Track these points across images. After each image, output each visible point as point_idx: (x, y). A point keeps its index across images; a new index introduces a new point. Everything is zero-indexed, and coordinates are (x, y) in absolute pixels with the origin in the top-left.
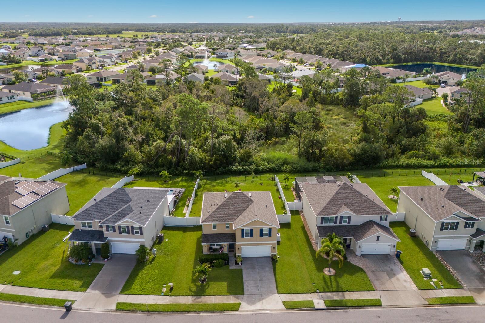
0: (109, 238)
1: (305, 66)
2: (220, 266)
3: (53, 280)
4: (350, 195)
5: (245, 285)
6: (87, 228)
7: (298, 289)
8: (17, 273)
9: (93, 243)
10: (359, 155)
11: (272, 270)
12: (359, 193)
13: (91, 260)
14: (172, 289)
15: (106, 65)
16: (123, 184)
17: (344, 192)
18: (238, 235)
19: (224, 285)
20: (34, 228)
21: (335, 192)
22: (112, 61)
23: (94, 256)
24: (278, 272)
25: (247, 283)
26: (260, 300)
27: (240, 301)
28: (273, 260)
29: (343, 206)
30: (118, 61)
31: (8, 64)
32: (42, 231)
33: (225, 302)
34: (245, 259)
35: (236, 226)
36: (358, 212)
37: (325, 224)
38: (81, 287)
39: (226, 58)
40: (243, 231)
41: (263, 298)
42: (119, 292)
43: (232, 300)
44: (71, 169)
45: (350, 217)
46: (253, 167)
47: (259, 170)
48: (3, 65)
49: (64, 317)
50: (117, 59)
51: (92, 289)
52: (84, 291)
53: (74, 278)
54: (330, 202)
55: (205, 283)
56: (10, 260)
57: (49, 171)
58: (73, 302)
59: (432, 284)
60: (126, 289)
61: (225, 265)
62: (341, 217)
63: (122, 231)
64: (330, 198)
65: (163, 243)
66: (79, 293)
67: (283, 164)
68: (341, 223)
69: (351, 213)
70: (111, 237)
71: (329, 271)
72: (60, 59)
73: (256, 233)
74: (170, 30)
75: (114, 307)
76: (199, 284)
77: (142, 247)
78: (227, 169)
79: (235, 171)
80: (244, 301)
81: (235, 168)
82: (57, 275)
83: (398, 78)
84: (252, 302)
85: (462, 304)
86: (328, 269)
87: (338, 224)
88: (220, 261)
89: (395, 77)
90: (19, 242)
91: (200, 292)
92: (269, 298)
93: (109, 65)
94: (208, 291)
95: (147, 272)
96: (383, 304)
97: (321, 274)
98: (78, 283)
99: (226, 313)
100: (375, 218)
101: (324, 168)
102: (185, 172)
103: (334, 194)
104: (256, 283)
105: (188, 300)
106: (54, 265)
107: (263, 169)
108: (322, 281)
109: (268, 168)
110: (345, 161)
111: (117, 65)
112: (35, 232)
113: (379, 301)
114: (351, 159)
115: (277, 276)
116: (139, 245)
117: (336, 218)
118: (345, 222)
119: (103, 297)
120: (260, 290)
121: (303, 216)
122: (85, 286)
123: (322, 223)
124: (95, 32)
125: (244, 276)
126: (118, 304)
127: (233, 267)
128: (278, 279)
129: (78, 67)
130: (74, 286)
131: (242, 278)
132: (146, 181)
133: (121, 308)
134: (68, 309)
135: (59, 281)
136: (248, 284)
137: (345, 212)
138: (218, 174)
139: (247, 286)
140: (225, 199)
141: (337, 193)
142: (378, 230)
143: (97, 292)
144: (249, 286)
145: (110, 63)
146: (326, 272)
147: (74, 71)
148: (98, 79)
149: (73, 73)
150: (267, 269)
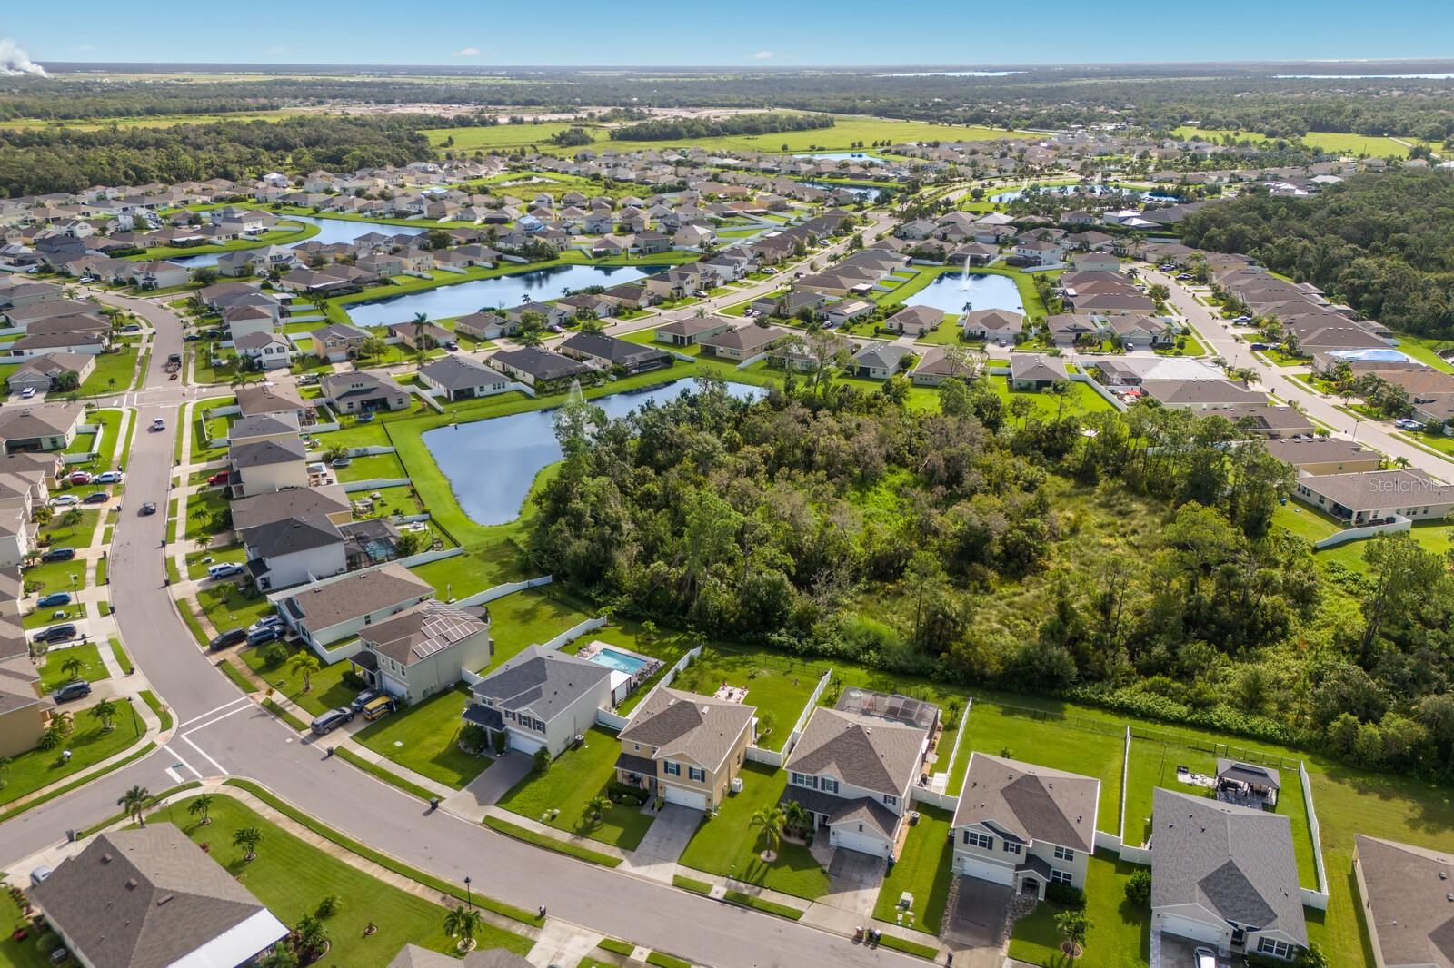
0: (508, 727)
2: (629, 805)
3: (433, 765)
4: (855, 748)
5: (644, 840)
6: (486, 705)
7: (707, 866)
8: (399, 744)
9: (488, 729)
11: (693, 830)
12: (871, 748)
13: (481, 750)
14: (554, 817)
15: (719, 282)
16: (583, 631)
17: (850, 740)
18: (660, 767)
19: (617, 832)
20: (435, 684)
21: (835, 736)
22: (736, 273)
23: (487, 746)
24: (698, 836)
25: (648, 838)
26: (649, 864)
27: (623, 858)
28: (705, 818)
29: (833, 764)
30: (752, 268)
31: (531, 262)
32: (445, 692)
33: (607, 854)
34: (665, 804)
35: (660, 754)
36: (851, 779)
37: (798, 785)
38: (458, 783)
40: (666, 763)
41: (654, 862)
42: (495, 802)
43: (615, 853)
44: (523, 584)
45: (836, 783)
46: (808, 642)
47: (816, 650)
48: (522, 264)
49: (426, 814)
50: (751, 262)
51: (468, 789)
52: (458, 790)
53: (454, 770)
54: (818, 751)
55: (598, 822)
56: (397, 724)
57: (495, 581)
58: (441, 799)
59: (900, 917)
60: (503, 801)
61: (638, 805)
62: (823, 780)
63: (524, 720)
64: (822, 744)
65: (579, 751)
66: (452, 790)
67: (866, 649)
68: (823, 788)
69: (842, 781)
70: (511, 726)
71: (768, 856)
72: (636, 249)
73: (684, 772)
75: (481, 820)
76: (589, 820)
77: (544, 750)
78: (759, 635)
79: (773, 643)
80: (629, 860)
81: (774, 637)
82: (440, 760)
84: (635, 864)
85: (912, 954)
86: (768, 851)
87: (819, 789)
88: (634, 797)
90: (414, 702)
91: (584, 832)
92: (661, 865)
93: (726, 283)
94: (594, 834)
95: (538, 787)
96: (802, 919)
97: (754, 856)
98: (456, 777)
99: (599, 867)
100: (878, 795)
101: (942, 673)
103: (832, 738)
104: (659, 842)
105: (563, 837)
106: (440, 745)
107: (826, 650)
108: (746, 865)
109: (837, 650)
111: (745, 280)
112: (436, 691)
113: (801, 913)
116: (540, 746)
117: (816, 778)
118: (830, 789)
119: (475, 803)
120: (658, 851)
122: (463, 783)
123: (793, 781)
125: (652, 828)
126: (487, 817)
127: (645, 811)
129: (653, 293)
130: (450, 780)
131: (647, 830)
132: (622, 632)
133: (490, 822)
134: (434, 806)
135: (439, 768)
136: (649, 840)
137: (831, 772)
138: (742, 643)
139: (646, 842)
140: (666, 709)
141: (835, 740)
142: (863, 816)
143: (472, 795)
144: (648, 842)
145: (729, 276)
146: (763, 856)
147: (643, 303)
148: (675, 337)
149: (639, 309)
150: (688, 827)
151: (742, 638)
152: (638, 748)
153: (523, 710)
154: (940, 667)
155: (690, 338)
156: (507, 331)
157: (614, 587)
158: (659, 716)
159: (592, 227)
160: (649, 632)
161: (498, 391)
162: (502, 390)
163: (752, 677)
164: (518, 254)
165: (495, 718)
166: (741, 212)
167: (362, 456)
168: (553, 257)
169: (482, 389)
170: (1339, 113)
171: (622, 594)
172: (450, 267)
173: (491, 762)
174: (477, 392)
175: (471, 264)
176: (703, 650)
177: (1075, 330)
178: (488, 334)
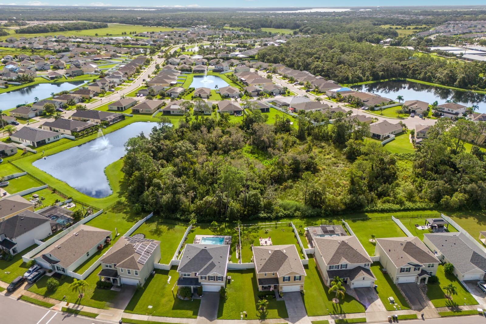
0: (202, 283)
1: (295, 85)
2: (271, 299)
3: (175, 311)
4: (347, 250)
5: (288, 312)
6: (187, 277)
7: (319, 313)
8: (150, 307)
9: (192, 287)
10: (348, 204)
11: (302, 301)
12: (352, 248)
13: (192, 297)
14: (246, 315)
15: (116, 85)
16: (187, 232)
17: (343, 247)
19: (276, 311)
20: (147, 275)
21: (337, 247)
22: (121, 81)
23: (193, 294)
24: (305, 302)
27: (287, 322)
28: (301, 293)
29: (343, 258)
30: (125, 79)
33: (279, 323)
35: (279, 274)
36: (351, 261)
37: (331, 270)
38: (194, 314)
39: (222, 73)
40: (284, 277)
41: (299, 319)
42: (216, 317)
43: (282, 321)
44: (143, 220)
45: (347, 265)
46: (273, 215)
47: (279, 216)
48: (19, 85)
50: (123, 76)
51: (200, 316)
52: (196, 318)
53: (187, 309)
54: (334, 255)
55: (265, 311)
57: (130, 221)
59: (395, 307)
60: (219, 316)
61: (274, 298)
62: (341, 265)
63: (211, 278)
64: (335, 252)
65: (231, 283)
66: (193, 319)
68: (341, 268)
69: (348, 262)
71: (336, 301)
72: (68, 75)
73: (292, 279)
74: (155, 22)
76: (261, 311)
77: (222, 288)
78: (256, 216)
79: (262, 218)
80: (290, 322)
81: (261, 215)
82: (175, 308)
83: (376, 106)
84: (293, 322)
85: (410, 319)
86: (335, 299)
87: (340, 269)
88: (271, 296)
89: (373, 105)
90: (142, 285)
91: (263, 317)
92: (302, 319)
93: (118, 85)
94: (268, 316)
95: (228, 304)
96: (367, 321)
97: (330, 302)
98: (190, 313)
100: (362, 264)
101: (325, 214)
102: (227, 219)
103: (336, 249)
104: (294, 310)
106: (170, 301)
107: (282, 215)
108: (332, 308)
109: (285, 214)
110: (339, 208)
111: (126, 83)
112: (148, 277)
113: (365, 319)
114: (343, 207)
115: (306, 305)
116: (220, 287)
117: (338, 266)
118: (344, 267)
119: (208, 321)
120: (297, 314)
121: (316, 259)
123: (330, 269)
125: (287, 305)
127: (278, 299)
128: (307, 307)
129: (94, 92)
130: (189, 315)
131: (285, 307)
135: (179, 311)
136: (290, 311)
137: (344, 261)
140: (270, 255)
141: (338, 249)
142: (362, 274)
143: (203, 318)
145: (119, 82)
146: (334, 301)
147: (91, 96)
148: (118, 108)
149: (91, 98)
150: (299, 300)
151: (250, 218)
152: (266, 275)
153: (211, 274)
155: (125, 107)
156: (38, 114)
157: (185, 211)
158: (269, 259)
159: (40, 68)
161: (56, 139)
162: (58, 139)
163: (266, 233)
164: (15, 81)
165: (195, 281)
166: (100, 58)
168: (31, 81)
169: (49, 140)
171: (191, 213)
173: (200, 301)
174: (47, 141)
178: (30, 116)
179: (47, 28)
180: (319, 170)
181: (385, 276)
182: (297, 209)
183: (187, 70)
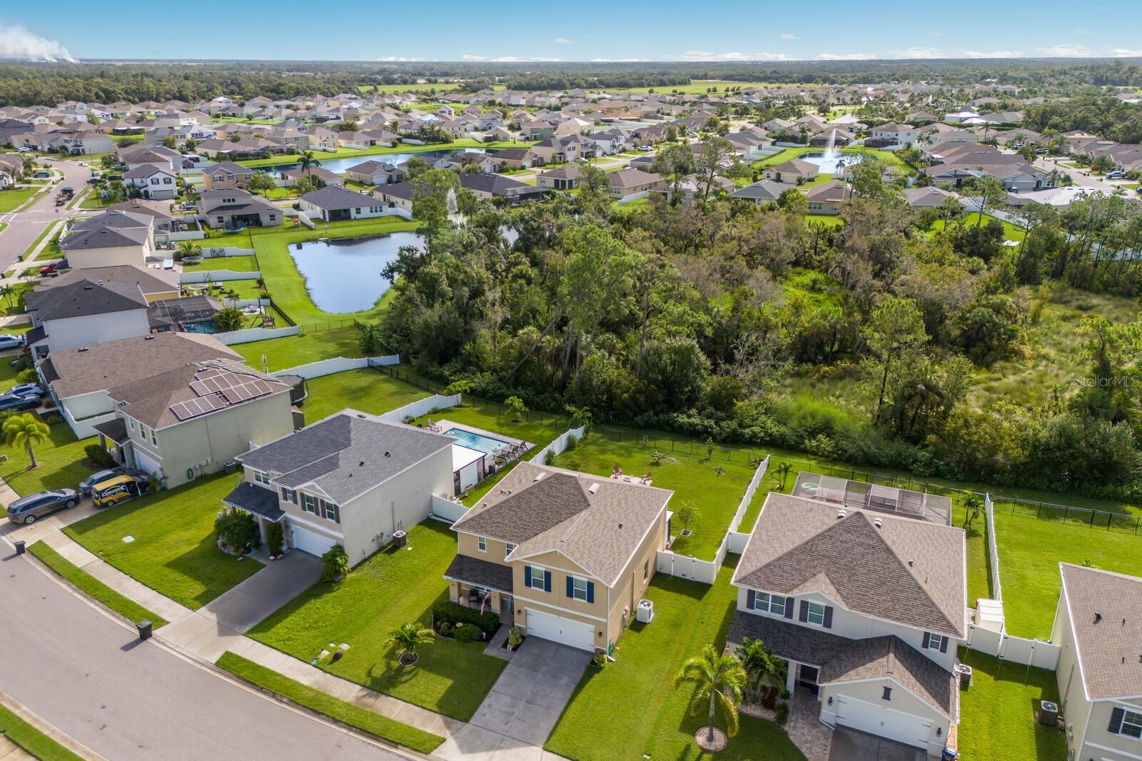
0: (287, 515)
2: (467, 639)
3: (167, 570)
4: (858, 550)
5: (486, 702)
6: (261, 484)
8: (129, 539)
9: (260, 518)
11: (574, 686)
12: (888, 550)
13: (248, 550)
14: (337, 657)
15: (599, 153)
16: (429, 408)
17: (846, 536)
18: (518, 577)
19: (440, 685)
20: (206, 463)
21: (819, 531)
22: (614, 147)
23: (258, 545)
24: (582, 696)
25: (493, 699)
26: (491, 748)
27: (446, 734)
28: (593, 664)
29: (822, 577)
30: (629, 146)
31: (427, 144)
32: (223, 473)
33: (418, 725)
34: (525, 639)
36: (856, 602)
37: (757, 611)
38: (197, 598)
40: (528, 570)
41: (502, 745)
42: (247, 629)
43: (433, 725)
44: (362, 362)
45: (829, 611)
46: (729, 425)
47: (742, 435)
48: (419, 145)
49: (127, 648)
50: (627, 141)
51: (210, 610)
52: (194, 609)
53: (197, 579)
54: (790, 554)
55: (409, 667)
56: (136, 513)
57: (326, 356)
58: (161, 622)
60: (260, 628)
61: (481, 639)
62: (804, 605)
64: (798, 542)
65: (397, 554)
66: (183, 610)
67: (813, 434)
68: (803, 618)
69: (837, 602)
70: (292, 513)
71: (711, 738)
72: (523, 137)
73: (559, 585)
75: (214, 658)
76: (396, 664)
77: (339, 550)
78: (662, 416)
79: (681, 427)
80: (456, 739)
81: (683, 419)
82: (183, 565)
84: (467, 746)
86: (706, 730)
87: (795, 620)
88: (470, 626)
90: (171, 484)
91: (382, 685)
92: (514, 751)
93: (604, 154)
95: (325, 607)
97: (685, 738)
98: (199, 588)
99: (400, 751)
103: (813, 535)
104: (513, 706)
105: (345, 692)
106: (189, 542)
107: (754, 435)
108: (672, 757)
109: (770, 435)
111: (623, 154)
112: (209, 471)
115: (574, 706)
116: (333, 543)
117: (790, 601)
118: (814, 619)
119: (213, 631)
120: (509, 724)
122: (204, 599)
123: (747, 605)
124: (632, 82)
125: (502, 680)
126: (228, 655)
127: (491, 651)
128: (570, 714)
129: (536, 156)
130: (186, 594)
131: (493, 683)
132: (481, 412)
133: (229, 664)
134: (145, 634)
135: (174, 575)
136: (495, 702)
137: (819, 591)
138: (640, 427)
139: (490, 706)
140: (533, 484)
141: (821, 536)
142: (890, 670)
143: (213, 617)
144: (492, 708)
145: (608, 150)
146: (701, 739)
147: (527, 163)
148: (556, 182)
149: (523, 168)
150: (564, 680)
151: (639, 419)
152: (482, 546)
153: (308, 487)
154: (924, 455)
155: (570, 182)
156: (395, 178)
157: (473, 363)
158: (519, 497)
159: (484, 125)
160: (515, 410)
161: (375, 214)
162: (379, 214)
163: (656, 464)
164: (416, 138)
165: (268, 501)
167: (218, 256)
168: (447, 141)
169: (358, 211)
170: (1117, 71)
171: (482, 371)
172: (354, 145)
173: (258, 567)
174: (353, 213)
175: (373, 143)
176: (586, 432)
177: (956, 176)
178: (376, 180)
179: (565, 81)
180: (1020, 355)
181: (1038, 735)
182: (826, 428)
183: (794, 139)
